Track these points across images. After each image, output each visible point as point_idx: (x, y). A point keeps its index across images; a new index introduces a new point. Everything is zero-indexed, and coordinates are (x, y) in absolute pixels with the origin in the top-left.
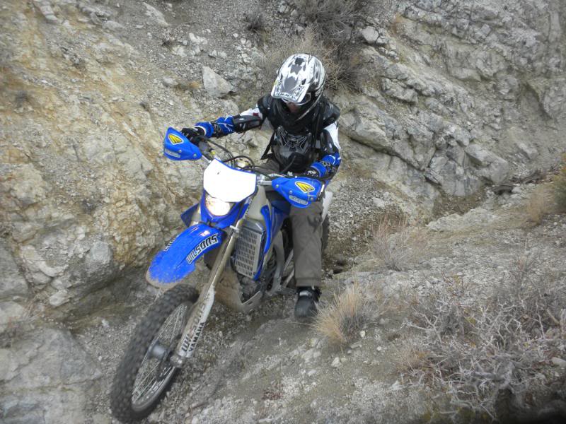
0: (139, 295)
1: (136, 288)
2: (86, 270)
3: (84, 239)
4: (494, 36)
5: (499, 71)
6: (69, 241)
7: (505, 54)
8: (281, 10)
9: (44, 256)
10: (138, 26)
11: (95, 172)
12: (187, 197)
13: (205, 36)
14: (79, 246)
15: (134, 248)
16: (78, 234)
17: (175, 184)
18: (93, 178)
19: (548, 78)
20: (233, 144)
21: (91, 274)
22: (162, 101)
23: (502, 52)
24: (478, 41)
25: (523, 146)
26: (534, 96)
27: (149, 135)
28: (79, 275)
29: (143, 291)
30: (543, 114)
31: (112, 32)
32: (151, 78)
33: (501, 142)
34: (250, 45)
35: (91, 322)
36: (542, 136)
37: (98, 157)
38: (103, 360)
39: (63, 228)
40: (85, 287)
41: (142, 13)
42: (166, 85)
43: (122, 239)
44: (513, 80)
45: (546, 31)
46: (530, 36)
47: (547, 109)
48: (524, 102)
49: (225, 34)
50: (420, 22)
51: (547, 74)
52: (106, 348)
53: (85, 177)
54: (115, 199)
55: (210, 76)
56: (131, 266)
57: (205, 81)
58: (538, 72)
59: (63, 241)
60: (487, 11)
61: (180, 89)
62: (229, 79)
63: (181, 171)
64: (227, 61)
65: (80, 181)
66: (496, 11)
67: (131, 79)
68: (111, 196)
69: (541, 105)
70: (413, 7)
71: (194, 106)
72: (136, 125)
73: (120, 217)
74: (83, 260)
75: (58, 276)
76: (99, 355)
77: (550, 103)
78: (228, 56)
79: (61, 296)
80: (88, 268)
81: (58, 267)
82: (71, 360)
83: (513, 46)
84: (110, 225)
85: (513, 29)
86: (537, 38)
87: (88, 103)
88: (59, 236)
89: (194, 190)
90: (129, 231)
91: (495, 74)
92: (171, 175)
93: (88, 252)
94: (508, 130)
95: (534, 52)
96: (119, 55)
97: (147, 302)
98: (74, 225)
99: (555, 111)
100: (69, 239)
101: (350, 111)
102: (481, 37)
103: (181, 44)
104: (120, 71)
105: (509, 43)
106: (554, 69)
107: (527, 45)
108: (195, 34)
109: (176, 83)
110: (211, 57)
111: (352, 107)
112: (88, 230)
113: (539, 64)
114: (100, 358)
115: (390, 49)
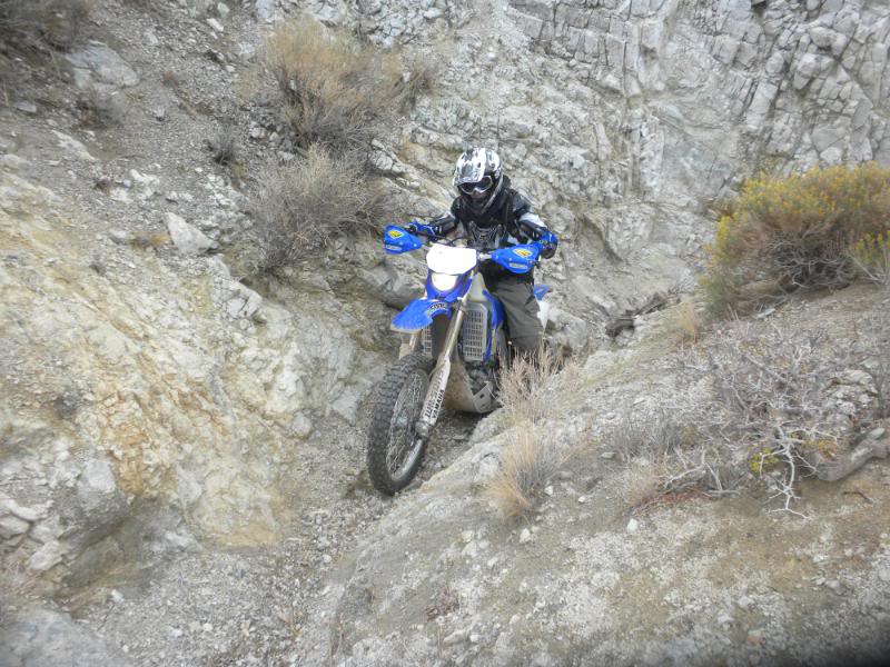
0: (157, 547)
1: (149, 538)
2: (82, 505)
3: (68, 460)
4: (532, 159)
5: (548, 203)
6: (45, 465)
7: (551, 180)
8: (254, 135)
9: (9, 492)
10: (52, 163)
11: (62, 358)
12: (192, 395)
13: (155, 173)
14: (63, 469)
15: (143, 467)
16: (58, 452)
17: (172, 376)
18: (60, 366)
19: (608, 207)
20: (231, 320)
21: (91, 511)
22: (117, 263)
23: (547, 177)
24: (514, 166)
25: (597, 298)
26: (595, 233)
27: (116, 309)
28: (72, 515)
29: (160, 539)
30: (610, 255)
31: (14, 170)
32: (92, 233)
33: (569, 297)
34: (222, 182)
35: (93, 598)
36: (616, 284)
37: (60, 336)
38: (131, 650)
39: (30, 446)
40: (82, 536)
41: (54, 144)
42: (117, 241)
43: (125, 454)
44: (568, 213)
45: (593, 146)
46: (577, 155)
47: (615, 249)
48: (584, 242)
49: (182, 168)
50: (434, 147)
51: (606, 202)
52: (130, 634)
53: (48, 365)
54: (101, 395)
55: (177, 225)
56: (142, 497)
57: (173, 233)
58: (594, 203)
59: (33, 465)
60: (519, 126)
61: (139, 245)
62: (206, 230)
63: (175, 357)
64: (195, 206)
65: (42, 372)
66: (529, 125)
67: (60, 235)
68: (95, 391)
69: (606, 244)
70: (421, 129)
71: (165, 270)
72: (94, 294)
73: (116, 420)
74: (74, 490)
75: (40, 520)
76: (122, 644)
77: (617, 240)
78: (196, 198)
79: (50, 551)
80: (84, 503)
81: (39, 506)
82: (85, 655)
83: (558, 169)
84: (103, 434)
85: (553, 147)
86: (584, 156)
87: (16, 264)
88: (26, 460)
89: (200, 384)
90: (131, 441)
91: (543, 207)
92: (163, 363)
93: (78, 477)
94: (574, 281)
95: (586, 174)
96: (34, 203)
97: (170, 557)
98: (48, 439)
99: (625, 251)
100: (43, 462)
101: (379, 264)
102: (517, 161)
103: (122, 185)
104: (42, 225)
105: (554, 165)
106: (613, 195)
107: (575, 166)
108: (138, 170)
109: (133, 237)
110: (170, 201)
111: (380, 258)
112: (72, 444)
113: (593, 190)
114: (126, 648)
115: (411, 180)
